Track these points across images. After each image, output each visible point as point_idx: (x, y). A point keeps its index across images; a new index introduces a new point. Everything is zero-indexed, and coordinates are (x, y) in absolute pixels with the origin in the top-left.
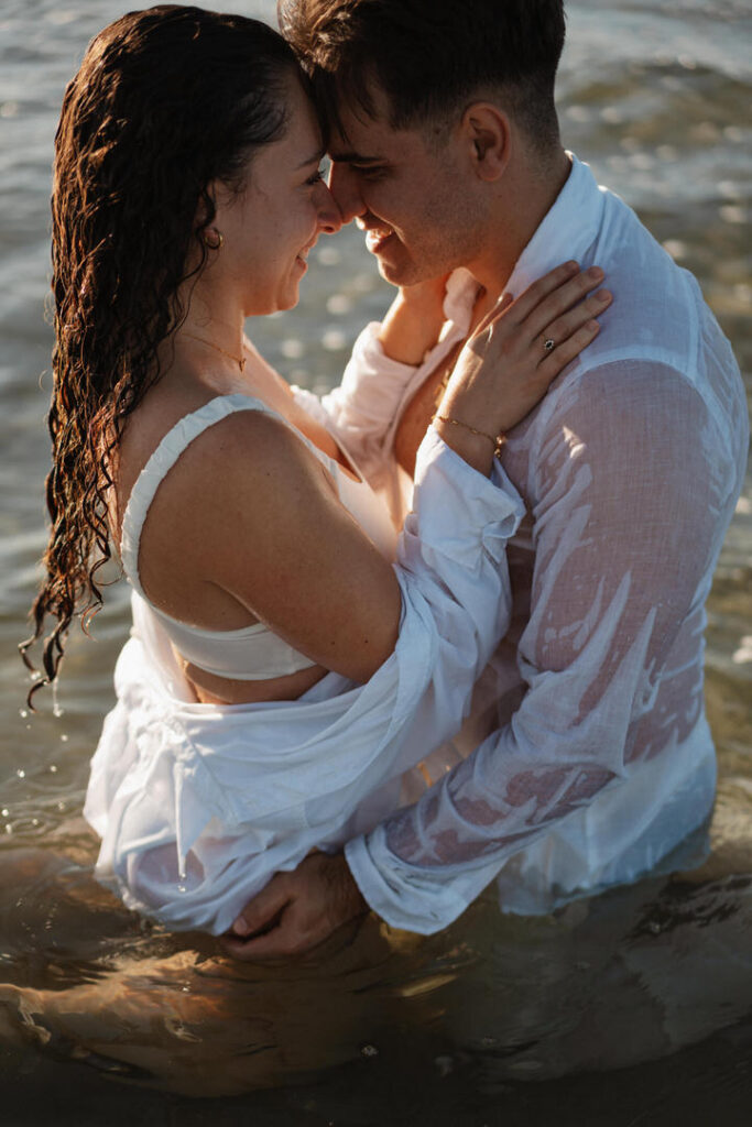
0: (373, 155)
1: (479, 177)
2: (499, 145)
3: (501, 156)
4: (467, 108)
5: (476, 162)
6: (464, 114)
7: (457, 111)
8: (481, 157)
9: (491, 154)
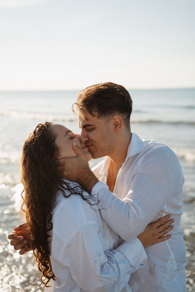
0: (92, 124)
1: (115, 132)
2: (120, 125)
3: (120, 127)
4: (114, 116)
5: (114, 129)
6: (113, 117)
7: (112, 116)
8: (115, 128)
9: (118, 127)
